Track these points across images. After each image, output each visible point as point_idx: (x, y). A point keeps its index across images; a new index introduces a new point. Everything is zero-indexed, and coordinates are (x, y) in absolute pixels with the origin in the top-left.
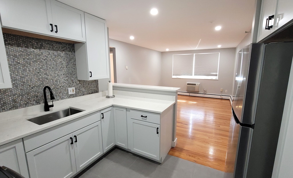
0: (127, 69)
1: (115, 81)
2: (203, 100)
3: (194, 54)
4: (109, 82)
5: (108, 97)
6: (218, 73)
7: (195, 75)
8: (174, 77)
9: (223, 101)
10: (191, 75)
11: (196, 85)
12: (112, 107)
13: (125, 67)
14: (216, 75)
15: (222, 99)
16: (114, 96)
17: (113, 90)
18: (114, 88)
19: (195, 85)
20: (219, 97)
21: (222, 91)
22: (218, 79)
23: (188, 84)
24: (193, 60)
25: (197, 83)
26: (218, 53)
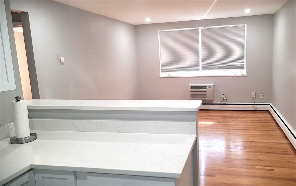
0: (62, 64)
1: (35, 95)
2: (224, 117)
3: (200, 28)
4: (18, 99)
5: (16, 141)
6: (245, 64)
7: (204, 68)
8: (163, 75)
9: (259, 115)
10: (198, 69)
11: (208, 88)
12: (31, 172)
13: (59, 60)
14: (242, 67)
15: (256, 111)
16: (34, 136)
17: (29, 118)
18: (33, 113)
19: (205, 87)
20: (250, 107)
21: (254, 95)
22: (245, 75)
23: (192, 88)
24: (198, 41)
25: (210, 85)
26: (243, 25)
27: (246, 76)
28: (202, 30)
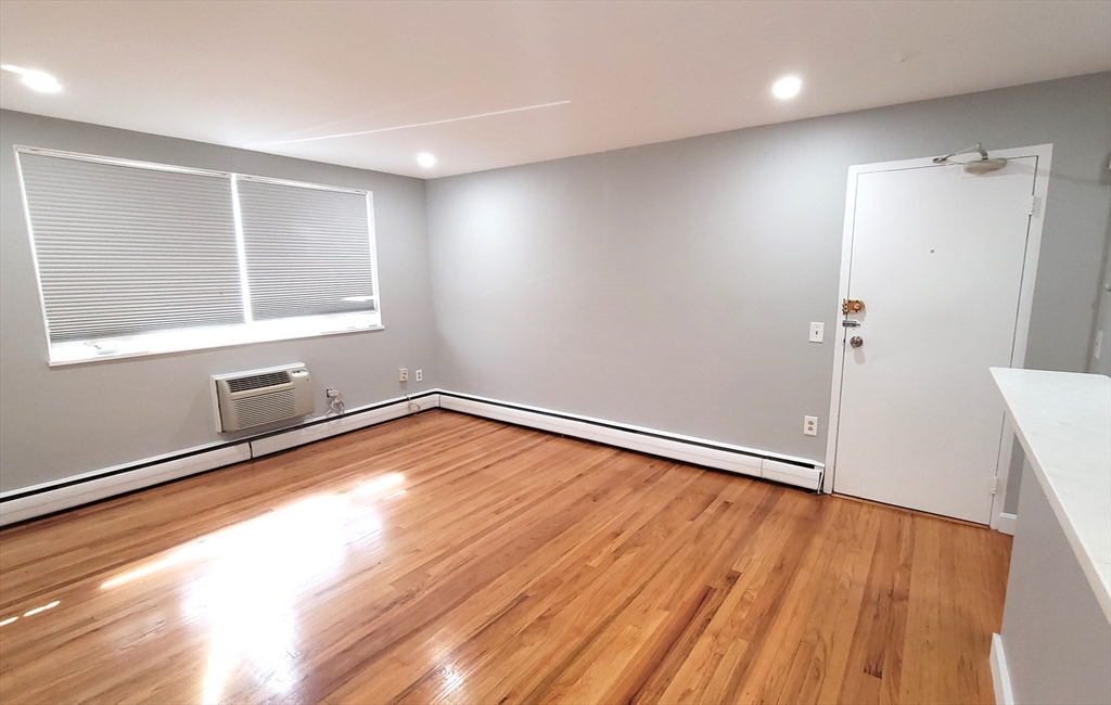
3: (234, 177)
6: (376, 298)
11: (292, 376)
21: (406, 377)
22: (380, 325)
23: (236, 385)
24: (229, 218)
25: (295, 368)
26: (362, 192)
27: (382, 330)
28: (240, 183)
